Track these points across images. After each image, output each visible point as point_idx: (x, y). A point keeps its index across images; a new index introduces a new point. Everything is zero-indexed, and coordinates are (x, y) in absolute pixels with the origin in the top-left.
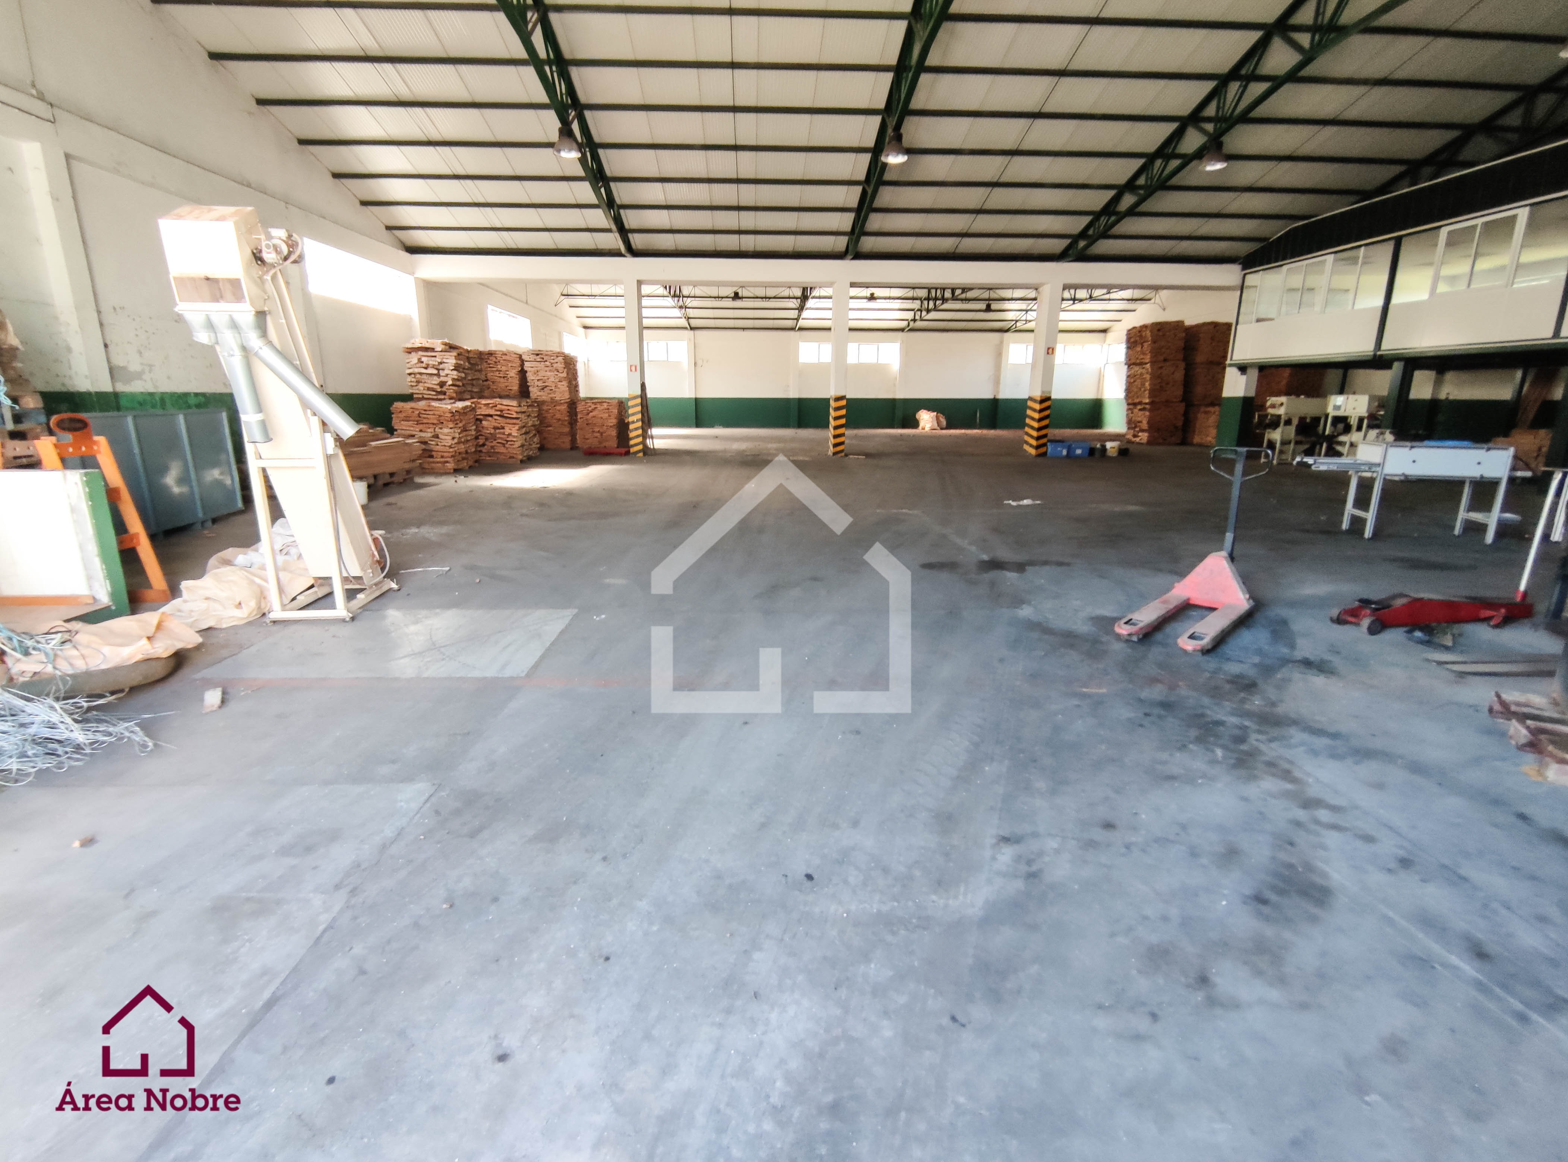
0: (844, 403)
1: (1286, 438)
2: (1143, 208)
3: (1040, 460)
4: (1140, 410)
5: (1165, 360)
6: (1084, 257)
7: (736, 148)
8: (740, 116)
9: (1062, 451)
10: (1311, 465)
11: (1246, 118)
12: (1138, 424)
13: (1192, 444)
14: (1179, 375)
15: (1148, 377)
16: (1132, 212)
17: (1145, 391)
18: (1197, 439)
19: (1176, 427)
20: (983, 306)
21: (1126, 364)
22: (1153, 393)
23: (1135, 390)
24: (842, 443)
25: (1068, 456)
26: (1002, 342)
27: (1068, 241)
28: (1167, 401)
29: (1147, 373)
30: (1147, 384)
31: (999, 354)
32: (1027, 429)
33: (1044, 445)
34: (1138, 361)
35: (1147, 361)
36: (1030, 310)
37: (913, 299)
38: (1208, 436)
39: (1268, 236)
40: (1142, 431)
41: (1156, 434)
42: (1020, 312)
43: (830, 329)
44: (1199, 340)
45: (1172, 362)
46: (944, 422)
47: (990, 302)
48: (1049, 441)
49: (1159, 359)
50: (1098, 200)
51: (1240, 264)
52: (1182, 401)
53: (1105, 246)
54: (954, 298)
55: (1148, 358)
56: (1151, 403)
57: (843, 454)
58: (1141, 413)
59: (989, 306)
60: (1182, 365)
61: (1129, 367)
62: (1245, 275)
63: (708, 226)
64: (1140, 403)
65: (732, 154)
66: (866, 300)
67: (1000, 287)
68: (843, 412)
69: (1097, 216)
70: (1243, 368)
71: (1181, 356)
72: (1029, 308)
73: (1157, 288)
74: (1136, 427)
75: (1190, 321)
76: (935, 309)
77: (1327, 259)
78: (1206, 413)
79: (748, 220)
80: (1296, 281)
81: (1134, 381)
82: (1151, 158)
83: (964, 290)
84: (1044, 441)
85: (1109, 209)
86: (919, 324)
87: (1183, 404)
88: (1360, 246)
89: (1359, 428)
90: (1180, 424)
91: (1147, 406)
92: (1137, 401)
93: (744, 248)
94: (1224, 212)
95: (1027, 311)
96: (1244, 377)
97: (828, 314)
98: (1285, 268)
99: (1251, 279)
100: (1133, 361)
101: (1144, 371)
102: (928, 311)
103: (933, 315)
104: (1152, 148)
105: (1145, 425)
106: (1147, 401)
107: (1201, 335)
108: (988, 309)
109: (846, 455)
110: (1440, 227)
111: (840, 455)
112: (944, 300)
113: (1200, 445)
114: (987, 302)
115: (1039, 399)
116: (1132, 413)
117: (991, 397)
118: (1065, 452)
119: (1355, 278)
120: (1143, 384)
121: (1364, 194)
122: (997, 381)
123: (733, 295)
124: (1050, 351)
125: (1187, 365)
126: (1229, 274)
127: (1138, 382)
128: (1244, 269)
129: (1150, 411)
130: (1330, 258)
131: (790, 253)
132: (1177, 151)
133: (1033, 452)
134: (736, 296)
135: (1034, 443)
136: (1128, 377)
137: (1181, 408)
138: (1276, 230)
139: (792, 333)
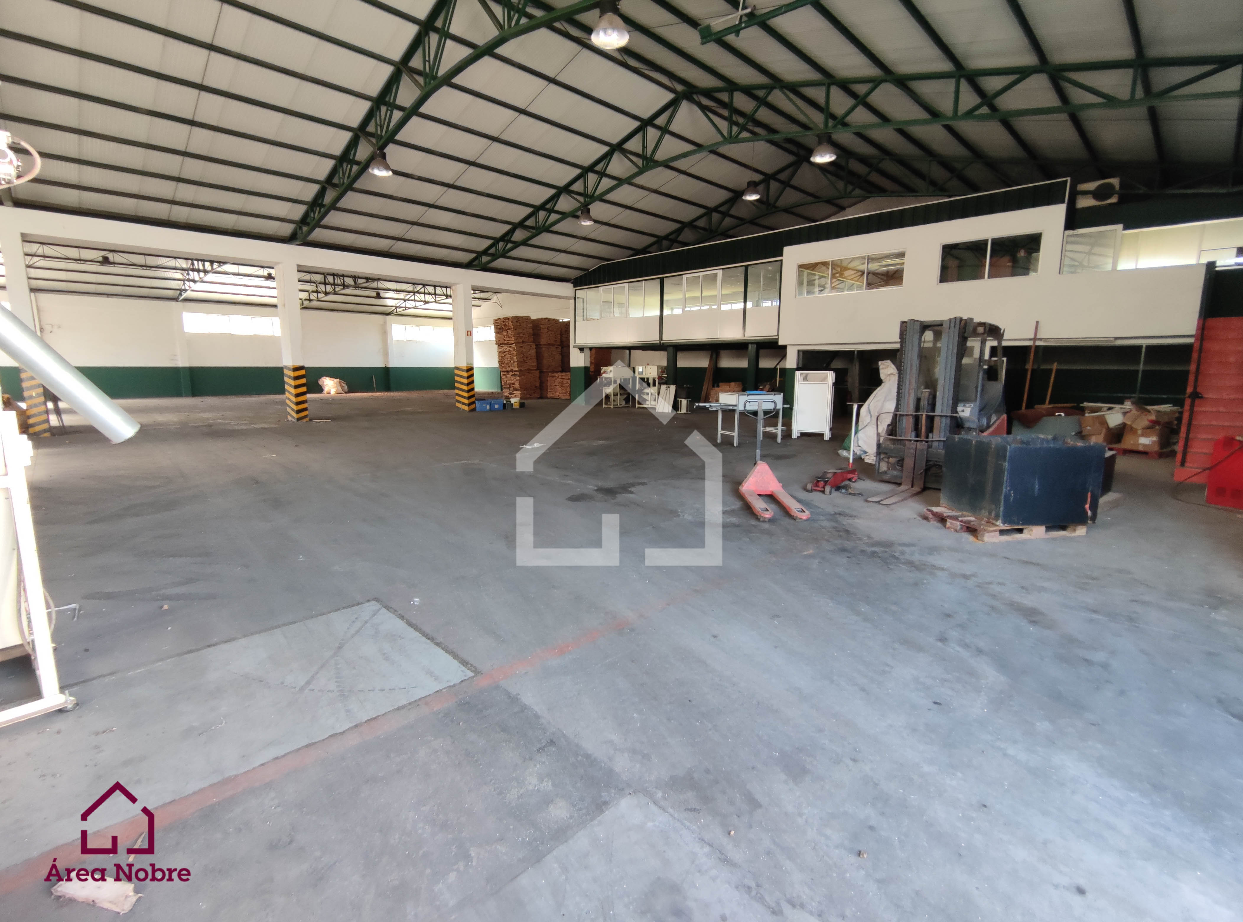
0: (303, 372)
1: (616, 392)
2: (532, 242)
3: (473, 413)
4: (512, 375)
5: (523, 342)
6: (485, 269)
7: (192, 123)
8: (205, 95)
9: (486, 407)
10: (709, 407)
11: (601, 199)
12: (512, 385)
13: (547, 398)
14: (533, 352)
15: (515, 353)
16: (524, 243)
17: (514, 362)
18: (550, 395)
19: (536, 387)
20: (374, 294)
21: (496, 344)
22: (519, 364)
23: (506, 362)
24: (305, 409)
25: (491, 410)
26: (385, 322)
27: (474, 255)
28: (528, 369)
29: (514, 350)
30: (515, 358)
31: (385, 332)
32: (457, 391)
33: (474, 403)
34: (506, 342)
35: (513, 342)
36: (408, 300)
37: (310, 282)
38: (556, 392)
39: (588, 268)
40: (516, 390)
41: (525, 392)
42: (399, 301)
43: (275, 306)
44: (540, 329)
45: (528, 343)
46: (346, 388)
47: (379, 291)
48: (476, 400)
49: (520, 342)
50: (500, 230)
51: (572, 283)
52: (536, 370)
53: (501, 263)
54: (356, 286)
55: (512, 340)
56: (520, 371)
57: (307, 419)
58: (513, 378)
59: (378, 294)
60: (534, 346)
61: (499, 345)
62: (576, 290)
63: (134, 190)
64: (512, 371)
65: (186, 128)
66: (263, 279)
67: (388, 279)
68: (303, 381)
69: (496, 241)
70: (582, 349)
71: (531, 339)
72: (407, 298)
73: (496, 292)
74: (510, 387)
75: (533, 317)
76: (335, 293)
77: (624, 286)
78: (553, 377)
79: (186, 192)
80: (609, 297)
81: (505, 356)
82: (537, 209)
83: (367, 279)
84: (473, 399)
85: (505, 238)
86: (315, 304)
87: (538, 372)
88: (642, 280)
89: (654, 385)
90: (538, 384)
91: (518, 373)
92: (509, 369)
93: (173, 218)
94: (569, 250)
95: (405, 300)
96: (583, 355)
97: (274, 293)
98: (601, 288)
99: (580, 293)
100: (501, 342)
101: (511, 349)
102: (326, 294)
103: (331, 297)
104: (538, 202)
105: (517, 386)
106: (517, 369)
107: (542, 326)
108: (378, 296)
109: (311, 420)
110: (682, 275)
111: (305, 420)
112: (345, 286)
113: (552, 398)
114: (377, 291)
115: (466, 368)
116: (506, 378)
117: (384, 366)
118: (488, 407)
119: (642, 298)
120: (512, 357)
121: (637, 252)
122: (386, 354)
123: (101, 259)
124: (469, 333)
125: (536, 345)
126: (566, 289)
127: (508, 356)
128: (574, 287)
129: (519, 376)
130: (626, 286)
131: (229, 231)
132: (556, 208)
133: (466, 408)
134: (106, 261)
135: (466, 401)
136: (499, 353)
137: (537, 373)
138: (592, 265)
139: (173, 303)
